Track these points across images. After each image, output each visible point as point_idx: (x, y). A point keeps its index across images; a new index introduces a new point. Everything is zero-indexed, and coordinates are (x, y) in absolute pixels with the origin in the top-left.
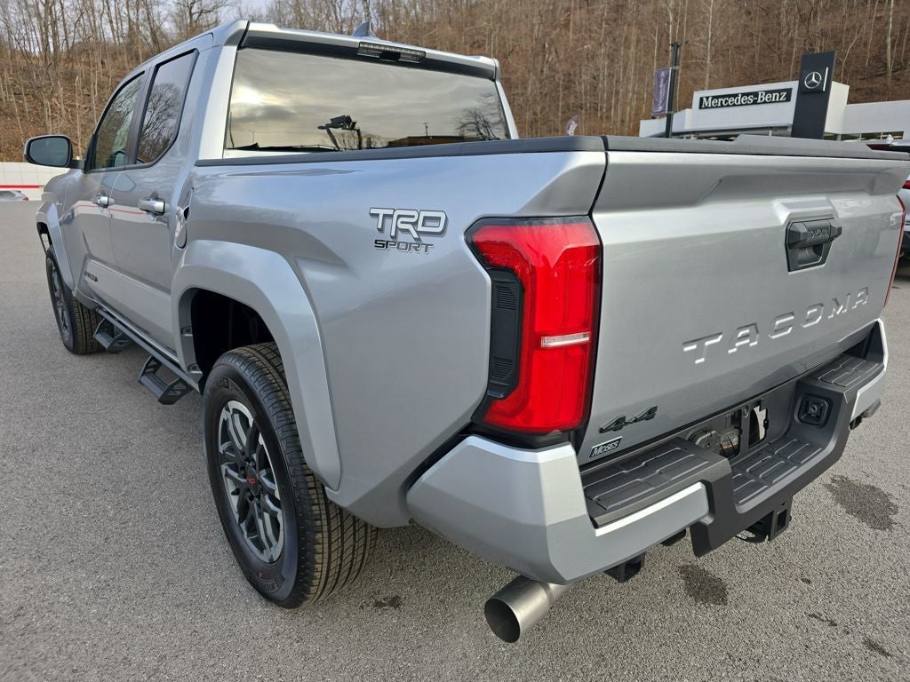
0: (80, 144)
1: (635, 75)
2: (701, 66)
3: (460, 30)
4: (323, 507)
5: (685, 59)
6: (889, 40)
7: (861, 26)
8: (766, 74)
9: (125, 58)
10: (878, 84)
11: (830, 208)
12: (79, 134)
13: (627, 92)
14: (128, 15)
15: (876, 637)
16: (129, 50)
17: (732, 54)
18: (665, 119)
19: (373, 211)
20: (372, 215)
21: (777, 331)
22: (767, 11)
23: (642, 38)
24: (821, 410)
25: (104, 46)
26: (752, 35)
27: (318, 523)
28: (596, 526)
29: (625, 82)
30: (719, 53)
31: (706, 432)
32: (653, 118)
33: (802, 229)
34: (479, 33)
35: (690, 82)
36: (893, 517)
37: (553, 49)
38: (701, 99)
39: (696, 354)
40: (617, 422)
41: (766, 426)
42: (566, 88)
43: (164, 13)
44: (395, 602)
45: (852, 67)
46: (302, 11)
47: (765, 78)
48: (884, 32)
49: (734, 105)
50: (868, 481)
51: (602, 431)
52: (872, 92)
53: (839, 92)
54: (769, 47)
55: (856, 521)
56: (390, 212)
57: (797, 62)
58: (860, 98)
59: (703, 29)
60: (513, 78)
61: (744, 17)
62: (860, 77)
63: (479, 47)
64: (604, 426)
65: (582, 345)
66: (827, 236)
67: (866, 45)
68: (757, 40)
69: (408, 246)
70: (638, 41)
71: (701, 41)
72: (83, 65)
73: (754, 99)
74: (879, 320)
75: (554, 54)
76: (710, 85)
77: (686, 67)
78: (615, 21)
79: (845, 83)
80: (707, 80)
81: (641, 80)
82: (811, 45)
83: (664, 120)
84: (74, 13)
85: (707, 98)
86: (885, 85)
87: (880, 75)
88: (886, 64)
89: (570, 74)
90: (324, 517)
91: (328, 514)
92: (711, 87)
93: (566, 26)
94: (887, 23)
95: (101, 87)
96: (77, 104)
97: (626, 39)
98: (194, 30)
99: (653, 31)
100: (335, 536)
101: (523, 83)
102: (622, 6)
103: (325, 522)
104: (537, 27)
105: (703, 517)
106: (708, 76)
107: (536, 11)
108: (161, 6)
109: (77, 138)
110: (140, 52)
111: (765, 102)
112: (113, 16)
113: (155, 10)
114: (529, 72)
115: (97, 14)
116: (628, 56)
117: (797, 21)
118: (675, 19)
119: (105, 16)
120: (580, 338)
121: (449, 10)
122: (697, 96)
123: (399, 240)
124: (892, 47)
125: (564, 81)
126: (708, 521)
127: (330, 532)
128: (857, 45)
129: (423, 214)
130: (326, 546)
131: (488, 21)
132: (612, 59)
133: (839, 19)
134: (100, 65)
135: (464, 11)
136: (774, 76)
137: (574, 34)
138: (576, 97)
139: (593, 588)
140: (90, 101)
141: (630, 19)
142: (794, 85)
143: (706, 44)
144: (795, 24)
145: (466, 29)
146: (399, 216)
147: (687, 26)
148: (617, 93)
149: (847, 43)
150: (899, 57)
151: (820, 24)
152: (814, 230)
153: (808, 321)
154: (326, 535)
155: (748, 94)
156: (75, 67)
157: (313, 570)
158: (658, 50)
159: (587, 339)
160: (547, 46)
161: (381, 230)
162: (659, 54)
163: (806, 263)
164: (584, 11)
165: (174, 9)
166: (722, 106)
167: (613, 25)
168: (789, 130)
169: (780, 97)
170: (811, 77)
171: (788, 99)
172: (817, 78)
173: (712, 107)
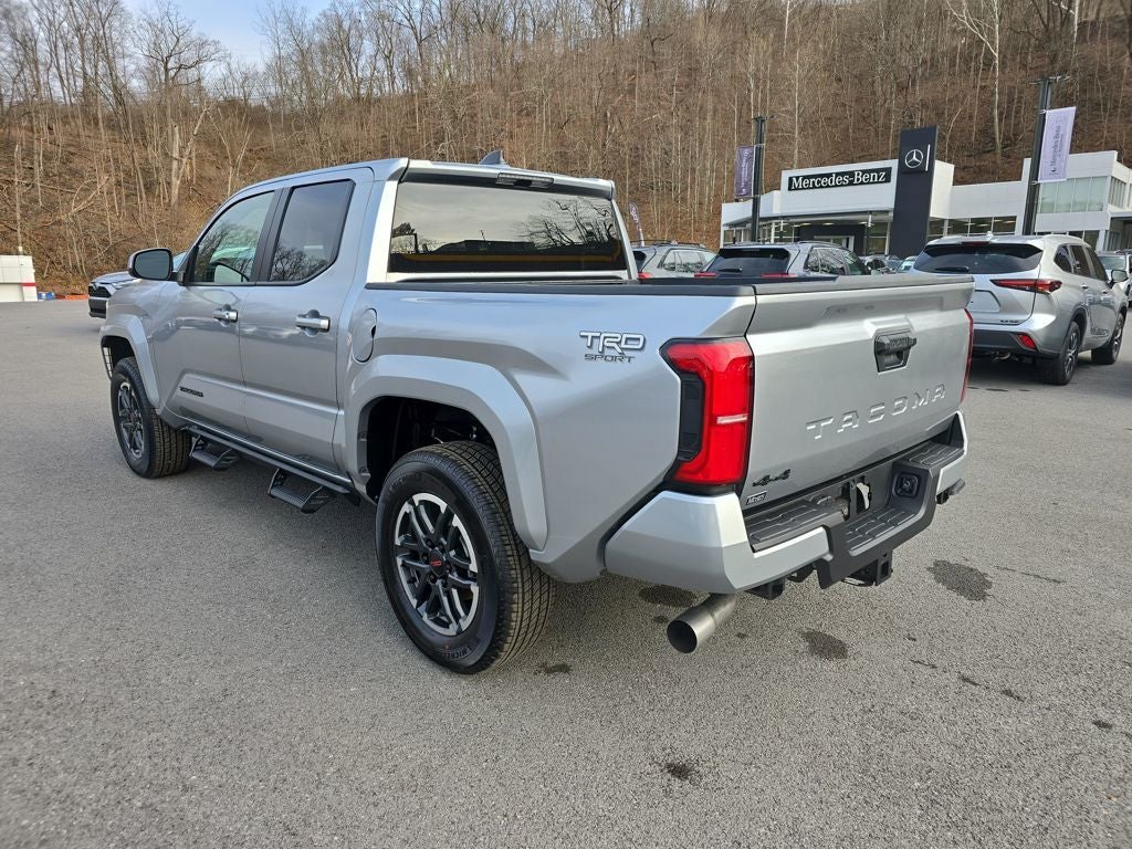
0: (19, 230)
1: (713, 149)
2: (788, 140)
3: (506, 95)
4: (519, 572)
5: (770, 131)
6: (996, 112)
7: (965, 96)
8: (863, 150)
9: (80, 123)
10: (987, 160)
11: (906, 323)
12: (18, 217)
13: (705, 169)
14: (83, 68)
15: (968, 674)
16: (85, 113)
17: (823, 126)
18: (751, 201)
19: (583, 334)
20: (582, 336)
21: (872, 417)
22: (860, 78)
23: (719, 107)
24: (913, 485)
25: (51, 106)
26: (844, 105)
27: (515, 585)
28: (754, 551)
29: (701, 158)
30: (809, 125)
31: (823, 497)
32: (737, 201)
33: (886, 341)
34: (528, 99)
35: (777, 159)
36: (988, 591)
37: (616, 119)
38: (791, 179)
39: (815, 432)
40: (764, 479)
41: (870, 498)
42: (634, 164)
43: (132, 68)
44: (564, 669)
45: (957, 143)
46: (310, 69)
47: (861, 154)
48: (991, 103)
49: (828, 186)
50: (968, 564)
51: (754, 485)
52: (980, 170)
53: (943, 172)
54: (864, 118)
55: (955, 595)
56: (598, 334)
57: (896, 136)
58: (968, 177)
59: (788, 98)
60: (570, 152)
61: (835, 84)
62: (966, 153)
63: (528, 115)
64: (756, 481)
65: (742, 423)
66: (905, 345)
67: (971, 117)
68: (850, 111)
69: (614, 358)
70: (715, 111)
71: (787, 112)
72: (23, 131)
73: (850, 179)
74: (958, 412)
75: (617, 125)
76: (799, 161)
77: (772, 140)
78: (687, 86)
79: (949, 162)
80: (796, 156)
81: (721, 155)
82: (911, 117)
83: (750, 203)
84: (12, 66)
85: (797, 178)
86: (995, 162)
87: (989, 152)
88: (994, 139)
89: (637, 149)
90: (519, 580)
91: (522, 578)
92: (801, 166)
93: (631, 92)
94: (993, 94)
95: (48, 158)
96: (16, 180)
97: (701, 108)
98: (170, 89)
99: (731, 99)
100: (527, 597)
101: (582, 158)
102: (696, 70)
103: (520, 585)
104: (596, 92)
105: (825, 555)
106: (796, 151)
107: (595, 73)
108: (127, 60)
109: (15, 222)
110: (100, 116)
111: (862, 183)
112: (63, 70)
113: (120, 63)
114: (589, 145)
115: (41, 67)
116: (704, 129)
117: (894, 89)
118: (757, 87)
119: (54, 70)
120: (741, 418)
121: (490, 71)
122: (786, 175)
123: (606, 354)
124: (1000, 120)
125: (630, 156)
126: (829, 557)
127: (523, 593)
128: (961, 118)
129: (625, 336)
130: (520, 605)
131: (539, 85)
132: (685, 130)
133: (940, 89)
134: (46, 130)
135: (508, 72)
136: (871, 152)
137: (641, 101)
138: (645, 175)
139: (732, 652)
140: (33, 176)
141: (704, 85)
142: (893, 164)
143: (792, 114)
144: (891, 94)
145: (512, 94)
146: (605, 338)
147: (771, 93)
148: (694, 170)
149: (951, 116)
150: (1008, 131)
151: (919, 93)
152: (895, 341)
153: (896, 410)
154: (521, 595)
155: (843, 174)
156: (13, 133)
157: (509, 627)
158: (739, 121)
159: (745, 419)
160: (609, 115)
161: (590, 347)
162: (739, 125)
163: (891, 366)
164: (651, 76)
165: (144, 63)
166: (814, 187)
167: (686, 91)
168: (891, 214)
169: (879, 178)
170: (911, 155)
171: (888, 179)
172: (918, 156)
173: (803, 188)
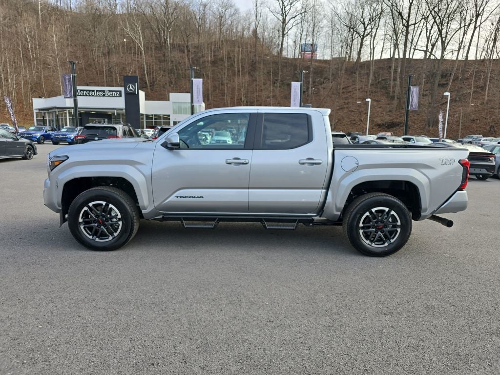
6: (146, 72)
48: (142, 68)
49: (93, 96)
54: (89, 65)
67: (135, 72)
73: (103, 94)
88: (146, 83)
94: (142, 64)
111: (109, 96)
118: (31, 41)
124: (147, 75)
136: (95, 81)
142: (122, 89)
143: (55, 58)
155: (100, 91)
166: (86, 95)
168: (124, 111)
169: (117, 94)
170: (129, 87)
171: (120, 96)
172: (132, 87)
173: (81, 95)
